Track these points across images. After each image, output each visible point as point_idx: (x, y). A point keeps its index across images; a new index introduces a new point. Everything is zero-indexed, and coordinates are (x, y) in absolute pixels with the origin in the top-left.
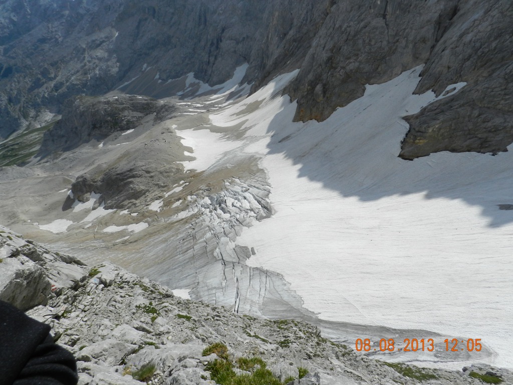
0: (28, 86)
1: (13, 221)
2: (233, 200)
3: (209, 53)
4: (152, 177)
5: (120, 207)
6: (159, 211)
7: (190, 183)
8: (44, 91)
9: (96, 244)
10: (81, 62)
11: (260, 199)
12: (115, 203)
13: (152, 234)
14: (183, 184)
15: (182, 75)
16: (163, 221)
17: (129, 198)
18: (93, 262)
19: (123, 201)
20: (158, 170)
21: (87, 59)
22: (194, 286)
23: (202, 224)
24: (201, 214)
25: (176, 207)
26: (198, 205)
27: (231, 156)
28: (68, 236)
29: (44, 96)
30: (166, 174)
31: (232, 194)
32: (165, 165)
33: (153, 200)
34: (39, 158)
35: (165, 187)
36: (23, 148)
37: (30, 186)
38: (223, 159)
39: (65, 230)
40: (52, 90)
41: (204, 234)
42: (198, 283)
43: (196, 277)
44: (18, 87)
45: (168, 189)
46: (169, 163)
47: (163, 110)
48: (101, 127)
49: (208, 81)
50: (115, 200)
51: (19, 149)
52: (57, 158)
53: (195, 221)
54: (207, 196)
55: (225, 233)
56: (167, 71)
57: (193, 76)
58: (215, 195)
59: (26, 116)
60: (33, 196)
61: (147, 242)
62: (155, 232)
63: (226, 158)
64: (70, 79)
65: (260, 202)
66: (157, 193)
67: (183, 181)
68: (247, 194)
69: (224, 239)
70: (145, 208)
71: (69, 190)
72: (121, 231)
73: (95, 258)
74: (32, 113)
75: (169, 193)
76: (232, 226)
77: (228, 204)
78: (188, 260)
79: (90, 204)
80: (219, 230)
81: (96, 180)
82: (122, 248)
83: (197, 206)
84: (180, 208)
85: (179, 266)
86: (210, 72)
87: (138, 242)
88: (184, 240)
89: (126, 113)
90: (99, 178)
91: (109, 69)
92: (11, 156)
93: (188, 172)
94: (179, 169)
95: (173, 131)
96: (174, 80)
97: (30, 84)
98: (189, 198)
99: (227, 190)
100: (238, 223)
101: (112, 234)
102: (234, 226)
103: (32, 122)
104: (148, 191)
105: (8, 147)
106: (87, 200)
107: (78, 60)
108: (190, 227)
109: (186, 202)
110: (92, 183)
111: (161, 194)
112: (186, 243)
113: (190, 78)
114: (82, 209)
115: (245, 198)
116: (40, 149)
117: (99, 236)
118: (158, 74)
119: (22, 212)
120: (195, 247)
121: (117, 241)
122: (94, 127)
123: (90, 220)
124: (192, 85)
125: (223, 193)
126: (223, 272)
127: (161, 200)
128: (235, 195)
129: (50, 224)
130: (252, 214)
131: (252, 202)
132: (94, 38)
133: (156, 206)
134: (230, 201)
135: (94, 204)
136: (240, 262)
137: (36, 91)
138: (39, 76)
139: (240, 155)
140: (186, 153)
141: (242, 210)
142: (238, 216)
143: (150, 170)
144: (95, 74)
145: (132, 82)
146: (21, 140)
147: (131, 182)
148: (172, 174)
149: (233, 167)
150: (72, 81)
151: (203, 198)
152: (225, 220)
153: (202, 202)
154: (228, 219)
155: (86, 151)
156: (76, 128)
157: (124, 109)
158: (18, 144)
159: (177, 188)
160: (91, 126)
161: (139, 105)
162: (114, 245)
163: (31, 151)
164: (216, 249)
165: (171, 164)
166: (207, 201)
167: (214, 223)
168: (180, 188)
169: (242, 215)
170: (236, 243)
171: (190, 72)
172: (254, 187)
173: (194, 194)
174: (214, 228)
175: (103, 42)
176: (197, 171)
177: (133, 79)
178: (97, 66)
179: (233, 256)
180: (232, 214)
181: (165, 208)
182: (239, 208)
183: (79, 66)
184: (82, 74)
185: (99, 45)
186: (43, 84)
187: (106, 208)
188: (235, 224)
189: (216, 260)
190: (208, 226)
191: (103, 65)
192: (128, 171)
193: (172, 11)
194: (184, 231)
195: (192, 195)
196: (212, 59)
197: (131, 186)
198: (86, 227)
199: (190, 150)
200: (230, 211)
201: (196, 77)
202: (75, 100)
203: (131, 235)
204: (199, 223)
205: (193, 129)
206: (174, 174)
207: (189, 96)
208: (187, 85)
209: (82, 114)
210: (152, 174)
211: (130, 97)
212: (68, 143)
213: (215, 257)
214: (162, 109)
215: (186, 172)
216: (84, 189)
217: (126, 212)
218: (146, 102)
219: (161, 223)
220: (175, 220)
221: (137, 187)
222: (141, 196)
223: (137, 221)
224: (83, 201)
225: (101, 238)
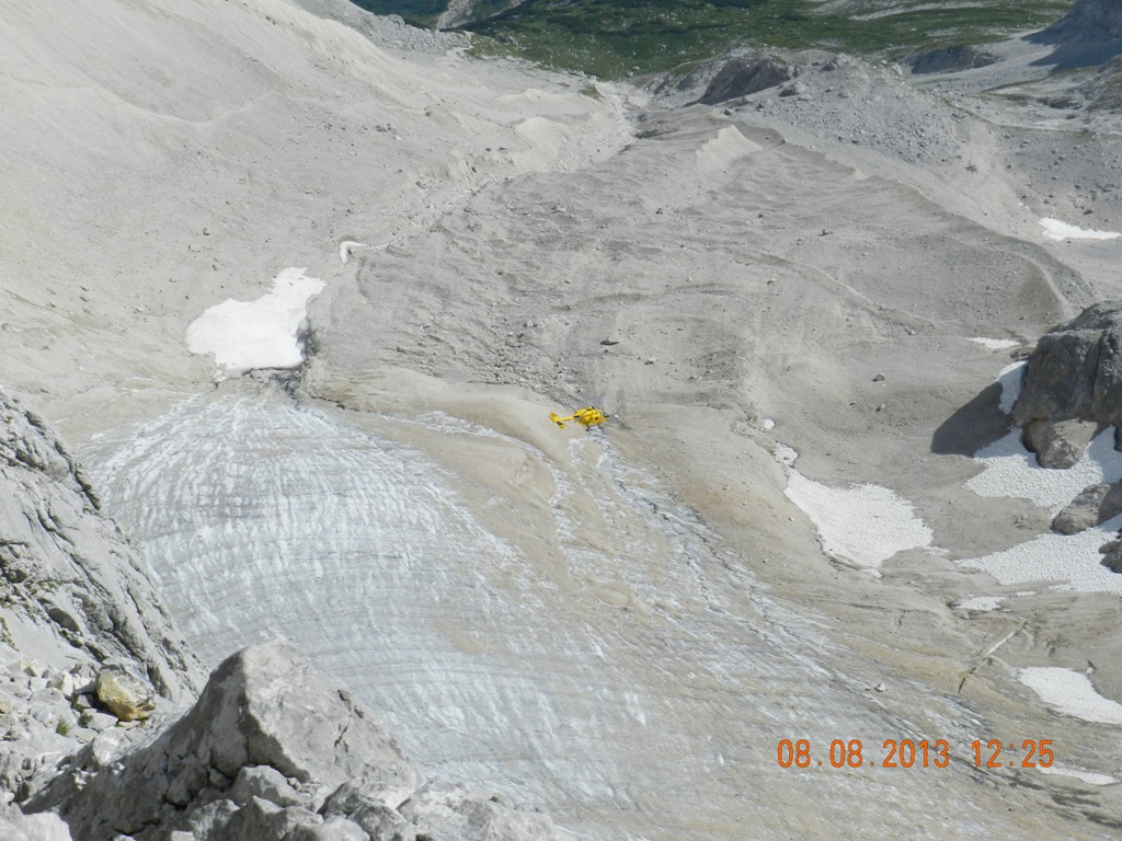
1: (708, 385)
28: (866, 603)
37: (870, 237)
39: (877, 562)
60: (853, 304)
71: (1015, 356)
72: (1096, 725)
79: (1057, 488)
82: (1039, 819)
101: (1050, 714)
106: (1062, 461)
114: (1013, 493)
117: (985, 687)
119: (766, 364)
121: (1045, 769)
123: (1006, 580)
129: (840, 494)
135: (1078, 502)
162: (1016, 782)
187: (1113, 557)
198: (968, 604)
216: (1080, 396)
224: (1039, 452)
225: (984, 706)
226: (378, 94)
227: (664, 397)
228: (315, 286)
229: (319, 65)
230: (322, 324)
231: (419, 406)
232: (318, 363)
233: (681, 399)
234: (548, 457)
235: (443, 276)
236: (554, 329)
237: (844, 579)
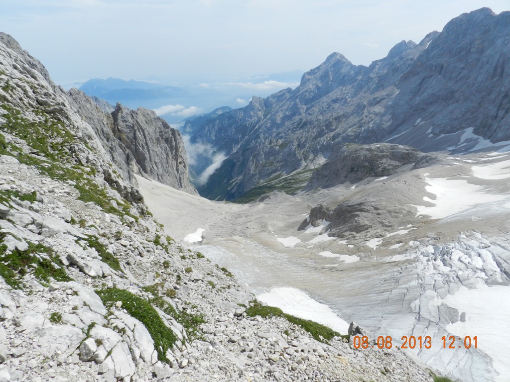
0: (314, 135)
1: (263, 229)
2: (461, 254)
3: (499, 107)
4: (378, 214)
5: (341, 236)
6: (375, 249)
7: (418, 228)
8: (324, 140)
9: (309, 262)
10: (359, 117)
11: (502, 261)
12: (339, 232)
13: (359, 268)
14: (410, 228)
15: (458, 129)
16: (375, 259)
17: (351, 230)
18: (299, 276)
19: (345, 231)
20: (388, 209)
21: (365, 114)
22: (373, 329)
23: (412, 271)
24: (416, 260)
25: (393, 249)
26: (418, 252)
27: (482, 209)
28: (292, 251)
29: (323, 144)
30: (394, 214)
31: (463, 248)
32: (397, 205)
33: (372, 237)
34: (304, 192)
35: (390, 227)
36: (296, 183)
38: (470, 211)
39: (293, 246)
40: (330, 139)
41: (411, 280)
42: (380, 328)
43: (380, 321)
44: (306, 136)
45: (392, 229)
46: (402, 204)
47: (424, 161)
48: (357, 171)
49: (491, 136)
50: (339, 229)
51: (294, 183)
52: (315, 193)
53: (407, 265)
54: (432, 245)
55: (434, 287)
56: (442, 125)
57: (472, 131)
58: (442, 245)
59: (306, 158)
60: (282, 215)
61: (351, 274)
62: (363, 268)
63: (474, 210)
64: (347, 131)
65: (501, 264)
66: (379, 231)
67: (411, 225)
68: (484, 252)
69: (430, 292)
70: (363, 242)
71: (308, 215)
72: (333, 258)
73: (302, 274)
74: (311, 157)
75: (392, 234)
76: (447, 281)
77: (453, 257)
78: (379, 302)
79: (319, 229)
80: (429, 280)
81: (330, 209)
82: (328, 272)
83: (416, 252)
84: (397, 250)
85: (368, 304)
86: (495, 127)
87: (344, 272)
88: (385, 281)
89: (384, 161)
90: (333, 208)
91: (383, 122)
92: (286, 187)
93: (420, 217)
94: (411, 212)
95: (423, 178)
96: (447, 135)
97: (316, 133)
98: (411, 243)
99: (459, 242)
100: (457, 280)
101: (325, 258)
102: (450, 281)
103: (309, 164)
104: (371, 227)
105: (287, 180)
106: (318, 225)
107: (357, 115)
108: (398, 270)
109: (406, 246)
110: (326, 211)
111: (384, 233)
112: (385, 285)
113: (469, 133)
114: (312, 232)
115: (480, 255)
116: (307, 185)
117: (314, 257)
118: (431, 128)
119: (271, 225)
120: (393, 291)
121: (327, 266)
122: (352, 170)
123: (314, 243)
124: (467, 141)
125: (452, 245)
126: (412, 327)
127: (382, 239)
128: (467, 250)
129: (286, 239)
130: (483, 275)
131: (487, 262)
132: (376, 96)
133: (373, 243)
134: (456, 254)
135: (322, 230)
136: (439, 323)
137: (319, 139)
138: (324, 128)
139: (496, 209)
140: (426, 199)
141: (469, 267)
142: (460, 273)
143: (379, 207)
144: (369, 127)
145: (401, 136)
146: (297, 177)
147: (357, 215)
148: (402, 216)
149: (480, 220)
150: (348, 133)
151: (427, 246)
152: (441, 272)
153: (424, 249)
154: (445, 273)
155: (339, 190)
156: (338, 170)
157: (383, 157)
158: (294, 179)
159: (402, 231)
160: (350, 169)
161: (398, 154)
162: (322, 268)
163: (302, 185)
164: (416, 300)
165: (403, 206)
166: (431, 249)
167: (426, 273)
168: (406, 232)
169: (467, 273)
170: (443, 300)
171: (469, 127)
172: (500, 245)
173: (419, 240)
174: (424, 277)
175: (384, 99)
176: (431, 218)
177: (404, 133)
178: (372, 120)
179: (433, 314)
180: (454, 268)
181: (381, 247)
182: (466, 265)
183: (357, 119)
184: (357, 127)
185: (379, 102)
186: (325, 133)
187: (330, 235)
188: (452, 280)
189: (411, 312)
190: (418, 275)
191: (378, 119)
192: (358, 205)
193: (462, 66)
194: (389, 273)
195: (415, 240)
196: (501, 113)
197: (356, 219)
198: (308, 247)
199: (433, 197)
200: (453, 265)
201: (475, 132)
202: (343, 146)
203: (341, 264)
204: (409, 268)
205: (446, 178)
206: (404, 216)
207: (462, 152)
208: (462, 140)
209: (345, 158)
210: (380, 212)
211: (391, 146)
212: (329, 182)
213: (411, 308)
214: (422, 160)
215: (418, 216)
216: (319, 215)
217: (344, 242)
218: (407, 151)
219: (372, 261)
220: (387, 261)
221: (361, 220)
222: (363, 231)
223: (351, 253)
224: (314, 225)
225: (314, 259)
226: (211, 206)
227: (257, 232)
228: (203, 230)
229: (201, 203)
230: (205, 235)
231: (220, 241)
232: (204, 240)
233: (259, 232)
234: (240, 243)
235: (222, 225)
236: (239, 228)
237: (288, 249)
